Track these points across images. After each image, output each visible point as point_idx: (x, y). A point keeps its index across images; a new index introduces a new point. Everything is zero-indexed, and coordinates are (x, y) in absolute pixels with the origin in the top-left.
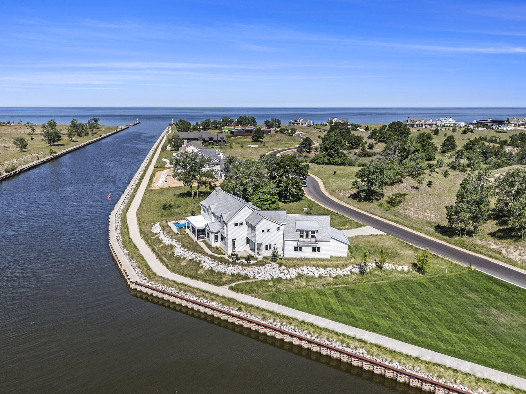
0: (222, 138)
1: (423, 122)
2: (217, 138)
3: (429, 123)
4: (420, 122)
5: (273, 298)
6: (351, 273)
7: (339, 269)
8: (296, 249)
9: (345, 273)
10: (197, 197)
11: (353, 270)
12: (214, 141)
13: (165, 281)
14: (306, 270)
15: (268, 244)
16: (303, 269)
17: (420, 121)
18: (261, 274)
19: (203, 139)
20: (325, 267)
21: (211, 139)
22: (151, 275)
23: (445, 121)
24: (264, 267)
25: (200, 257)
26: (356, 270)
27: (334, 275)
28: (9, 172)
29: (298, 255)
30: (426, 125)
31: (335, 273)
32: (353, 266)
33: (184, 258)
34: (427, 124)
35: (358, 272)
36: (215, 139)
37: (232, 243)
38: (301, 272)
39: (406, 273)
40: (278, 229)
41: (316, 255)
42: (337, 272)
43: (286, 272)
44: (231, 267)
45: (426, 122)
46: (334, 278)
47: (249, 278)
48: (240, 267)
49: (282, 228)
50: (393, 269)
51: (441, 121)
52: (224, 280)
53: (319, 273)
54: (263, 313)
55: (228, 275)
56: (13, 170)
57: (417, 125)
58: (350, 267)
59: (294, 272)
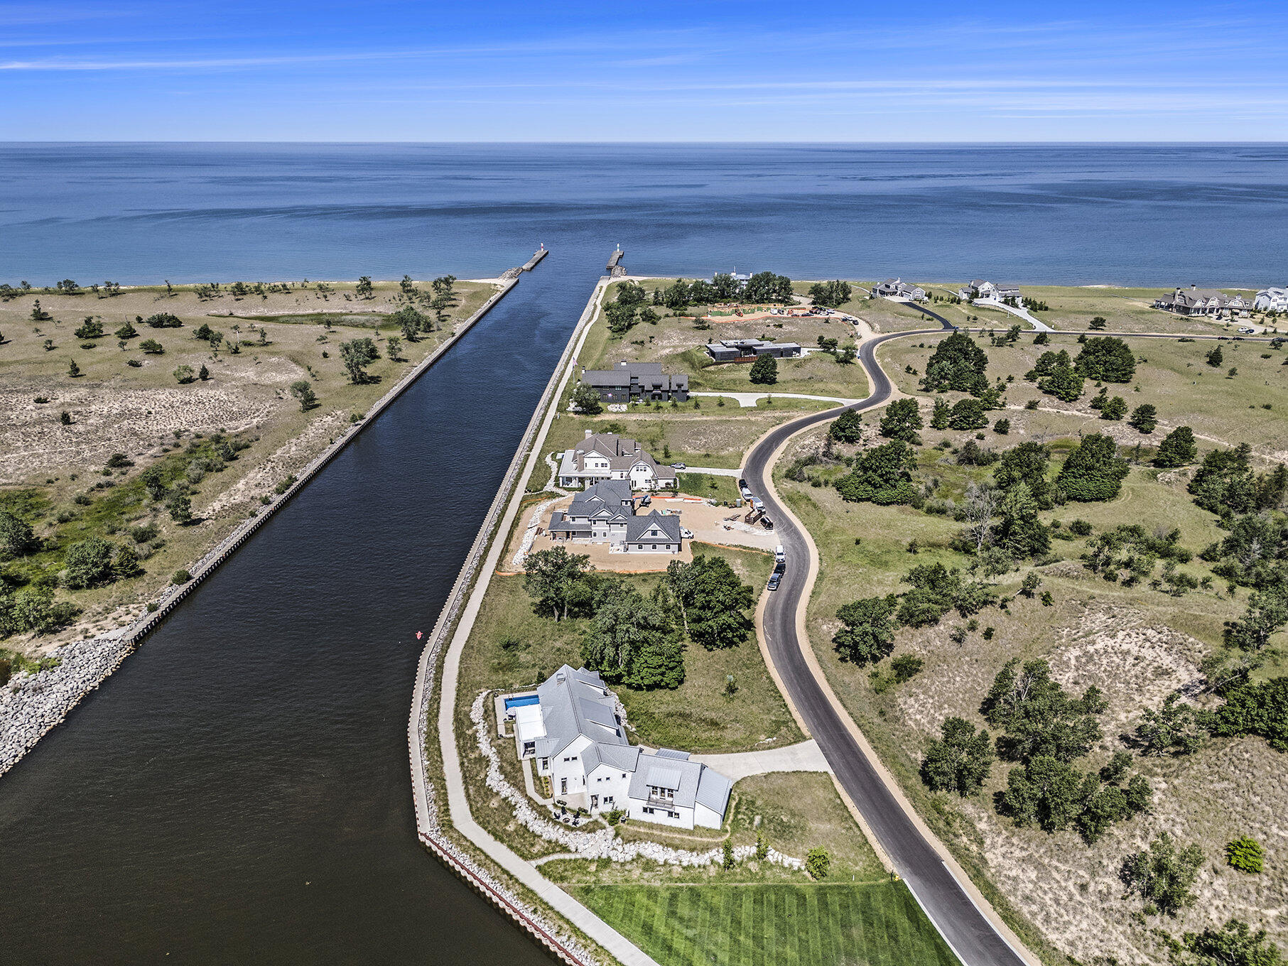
0: (680, 386)
1: (1214, 303)
2: (670, 383)
3: (1232, 304)
4: (1206, 303)
5: (585, 894)
6: (712, 862)
7: (695, 854)
8: (645, 810)
9: (702, 862)
10: (565, 618)
11: (716, 859)
12: (662, 391)
13: (461, 840)
14: (650, 849)
15: (608, 796)
16: (646, 847)
17: (1208, 300)
18: (587, 846)
19: (640, 387)
20: (676, 848)
21: (657, 387)
22: (447, 825)
23: (1281, 299)
24: (593, 835)
25: (517, 798)
26: (720, 859)
27: (685, 864)
28: (283, 492)
29: (648, 818)
30: (1222, 308)
31: (688, 859)
32: (718, 851)
33: (497, 793)
34: (1226, 308)
35: (721, 862)
36: (666, 387)
37: (560, 784)
38: (642, 851)
39: (794, 873)
40: (624, 776)
41: (672, 822)
42: (692, 859)
43: (620, 848)
44: (550, 828)
45: (1222, 301)
46: (684, 868)
47: (569, 851)
48: (562, 830)
49: (629, 775)
50: (777, 862)
51: (1270, 298)
52: (535, 850)
53: (666, 857)
54: (561, 923)
55: (544, 841)
56: (288, 487)
57: (1197, 310)
58: (713, 853)
59: (631, 850)
